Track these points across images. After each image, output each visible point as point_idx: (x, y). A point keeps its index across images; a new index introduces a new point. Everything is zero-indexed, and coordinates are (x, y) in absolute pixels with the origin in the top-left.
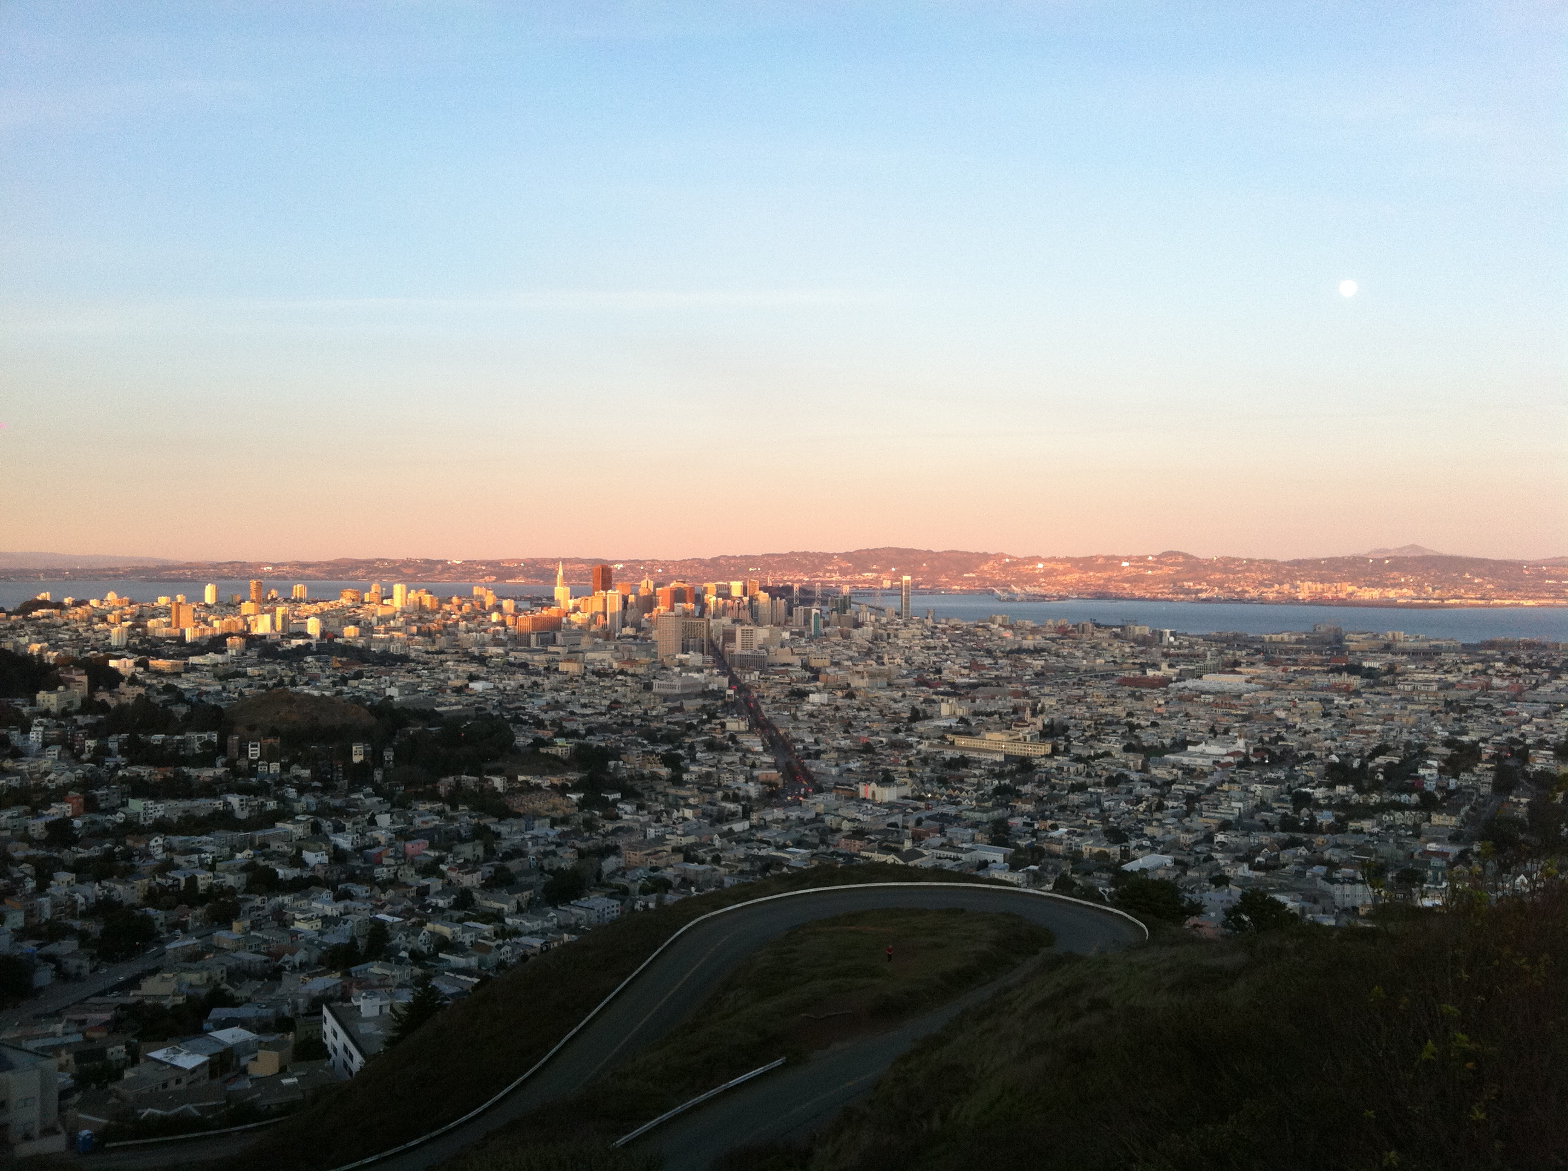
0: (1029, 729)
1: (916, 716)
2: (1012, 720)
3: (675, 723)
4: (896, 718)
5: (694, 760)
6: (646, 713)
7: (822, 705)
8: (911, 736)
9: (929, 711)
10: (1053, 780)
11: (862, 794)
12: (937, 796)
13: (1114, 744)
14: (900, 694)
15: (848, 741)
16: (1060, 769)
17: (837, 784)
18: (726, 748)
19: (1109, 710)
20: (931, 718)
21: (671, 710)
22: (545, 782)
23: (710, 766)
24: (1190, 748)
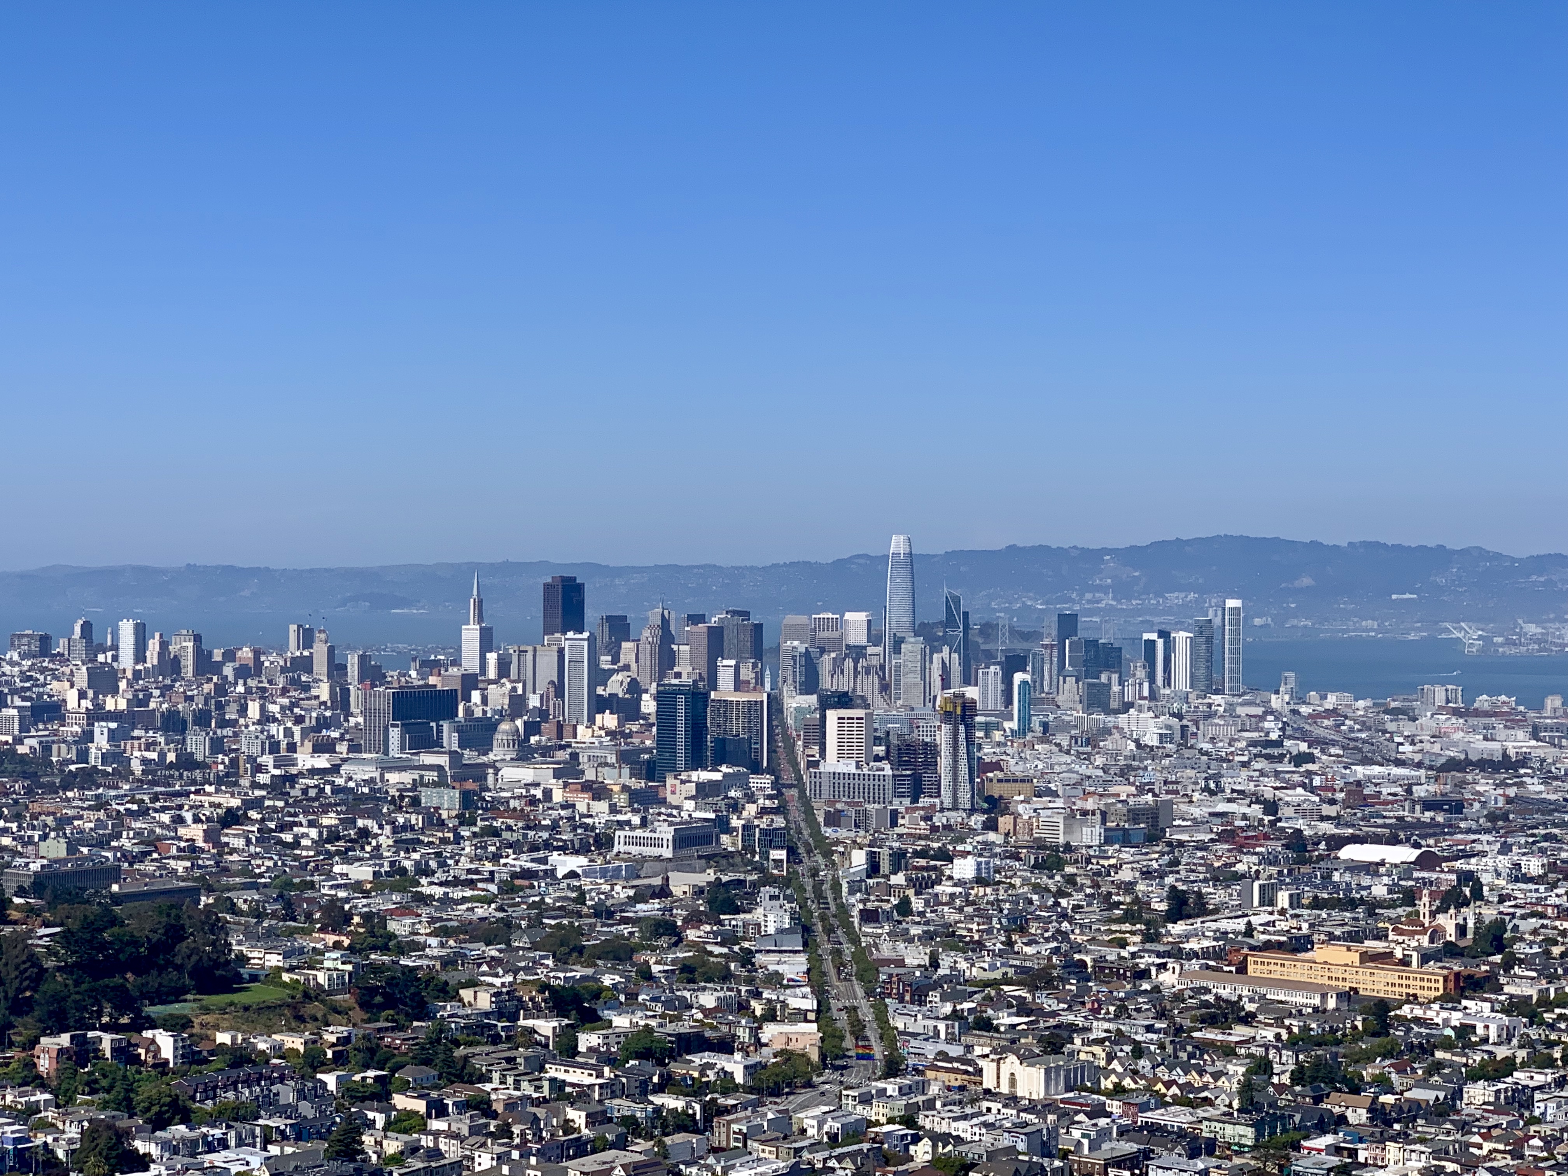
0: (1424, 940)
1: (1179, 907)
2: (1397, 920)
3: (636, 922)
7: (979, 883)
8: (1151, 951)
9: (1216, 895)
10: (1439, 1055)
11: (989, 1082)
12: (1160, 1086)
16: (1465, 1030)
17: (943, 1056)
20: (1216, 911)
21: (641, 896)
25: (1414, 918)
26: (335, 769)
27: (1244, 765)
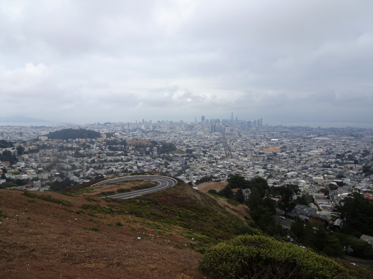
0: (279, 147)
2: (276, 145)
3: (210, 145)
4: (253, 145)
5: (209, 152)
6: (205, 143)
7: (239, 142)
8: (254, 148)
9: (260, 143)
10: (280, 157)
11: (240, 159)
12: (255, 160)
13: (295, 150)
14: (256, 140)
15: (241, 149)
16: (282, 155)
17: (236, 157)
18: (217, 150)
19: (297, 144)
20: (260, 145)
21: (210, 143)
22: (180, 155)
23: (212, 153)
24: (311, 151)
25: (278, 145)
26: (184, 132)
27: (263, 132)
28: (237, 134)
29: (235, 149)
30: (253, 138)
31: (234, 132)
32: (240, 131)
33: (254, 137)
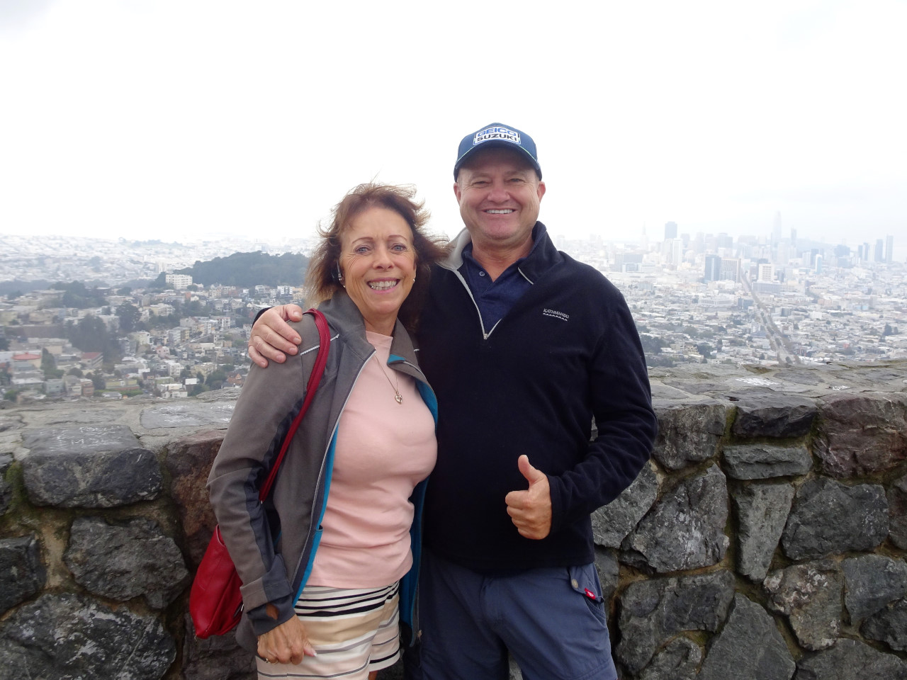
1: (888, 331)
3: (711, 326)
4: (873, 332)
5: (719, 350)
6: (692, 318)
7: (818, 319)
8: (883, 345)
14: (879, 315)
15: (834, 346)
18: (745, 345)
21: (709, 318)
23: (731, 356)
28: (802, 289)
29: (810, 345)
30: (866, 307)
31: (790, 283)
32: (811, 280)
33: (870, 302)
